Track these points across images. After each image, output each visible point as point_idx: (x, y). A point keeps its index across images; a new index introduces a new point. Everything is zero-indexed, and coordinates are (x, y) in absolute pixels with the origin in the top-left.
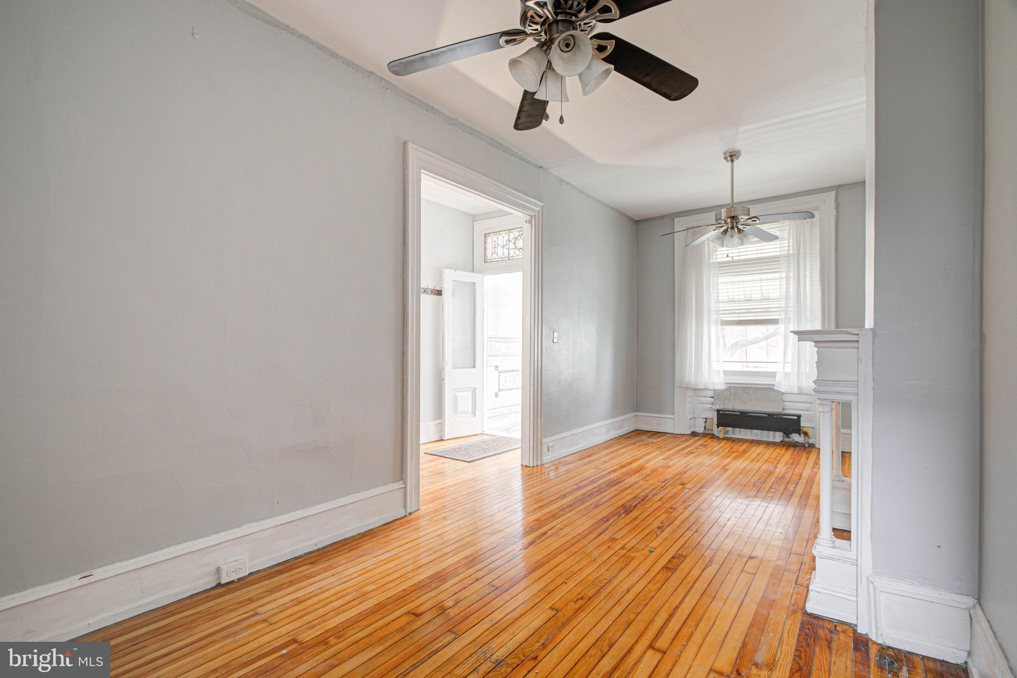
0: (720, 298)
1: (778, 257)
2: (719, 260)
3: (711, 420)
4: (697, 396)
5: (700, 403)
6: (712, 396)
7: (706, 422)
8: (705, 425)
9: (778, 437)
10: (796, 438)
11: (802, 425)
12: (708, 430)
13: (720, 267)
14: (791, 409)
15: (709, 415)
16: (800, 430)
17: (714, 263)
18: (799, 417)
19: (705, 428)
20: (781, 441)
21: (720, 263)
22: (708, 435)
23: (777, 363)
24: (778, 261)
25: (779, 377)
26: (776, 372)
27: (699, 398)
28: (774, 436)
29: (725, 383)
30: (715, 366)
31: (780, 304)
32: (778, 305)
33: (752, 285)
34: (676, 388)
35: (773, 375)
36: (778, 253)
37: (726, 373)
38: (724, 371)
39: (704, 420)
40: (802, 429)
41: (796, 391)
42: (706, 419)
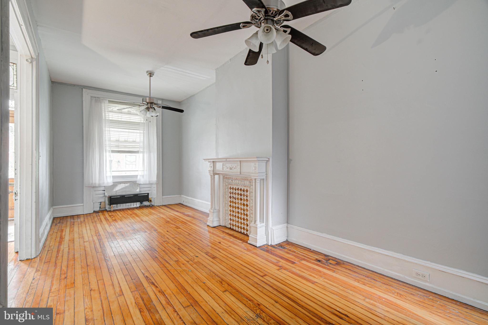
0: (111, 138)
1: (139, 123)
2: (110, 119)
3: (104, 203)
4: (95, 191)
5: (96, 195)
6: (104, 190)
7: (100, 204)
8: (100, 206)
9: (138, 204)
10: (146, 203)
11: (150, 197)
12: (102, 208)
13: (110, 122)
14: (144, 191)
15: (103, 200)
16: (149, 200)
17: (108, 120)
18: (148, 194)
19: (100, 208)
20: (139, 206)
21: (110, 120)
22: (103, 211)
23: (138, 171)
24: (139, 125)
25: (139, 177)
26: (138, 175)
27: (96, 192)
28: (136, 205)
29: (113, 182)
30: (109, 174)
31: (140, 144)
32: (139, 145)
33: (129, 134)
34: (84, 188)
35: (136, 176)
36: (139, 121)
37: (114, 177)
38: (112, 176)
39: (100, 203)
40: (149, 199)
41: (148, 183)
42: (101, 202)
